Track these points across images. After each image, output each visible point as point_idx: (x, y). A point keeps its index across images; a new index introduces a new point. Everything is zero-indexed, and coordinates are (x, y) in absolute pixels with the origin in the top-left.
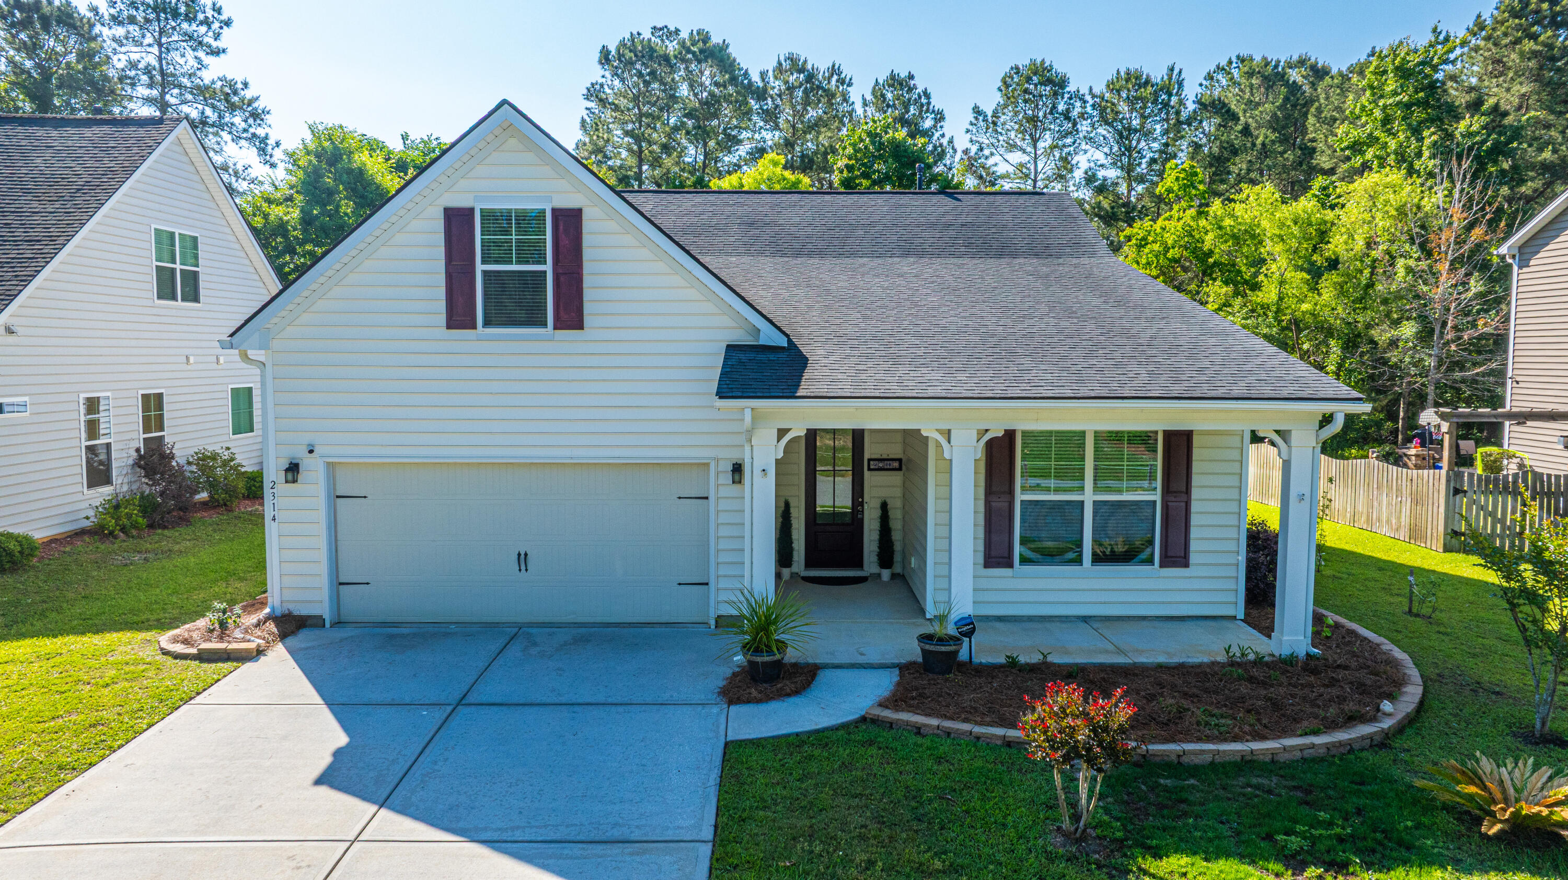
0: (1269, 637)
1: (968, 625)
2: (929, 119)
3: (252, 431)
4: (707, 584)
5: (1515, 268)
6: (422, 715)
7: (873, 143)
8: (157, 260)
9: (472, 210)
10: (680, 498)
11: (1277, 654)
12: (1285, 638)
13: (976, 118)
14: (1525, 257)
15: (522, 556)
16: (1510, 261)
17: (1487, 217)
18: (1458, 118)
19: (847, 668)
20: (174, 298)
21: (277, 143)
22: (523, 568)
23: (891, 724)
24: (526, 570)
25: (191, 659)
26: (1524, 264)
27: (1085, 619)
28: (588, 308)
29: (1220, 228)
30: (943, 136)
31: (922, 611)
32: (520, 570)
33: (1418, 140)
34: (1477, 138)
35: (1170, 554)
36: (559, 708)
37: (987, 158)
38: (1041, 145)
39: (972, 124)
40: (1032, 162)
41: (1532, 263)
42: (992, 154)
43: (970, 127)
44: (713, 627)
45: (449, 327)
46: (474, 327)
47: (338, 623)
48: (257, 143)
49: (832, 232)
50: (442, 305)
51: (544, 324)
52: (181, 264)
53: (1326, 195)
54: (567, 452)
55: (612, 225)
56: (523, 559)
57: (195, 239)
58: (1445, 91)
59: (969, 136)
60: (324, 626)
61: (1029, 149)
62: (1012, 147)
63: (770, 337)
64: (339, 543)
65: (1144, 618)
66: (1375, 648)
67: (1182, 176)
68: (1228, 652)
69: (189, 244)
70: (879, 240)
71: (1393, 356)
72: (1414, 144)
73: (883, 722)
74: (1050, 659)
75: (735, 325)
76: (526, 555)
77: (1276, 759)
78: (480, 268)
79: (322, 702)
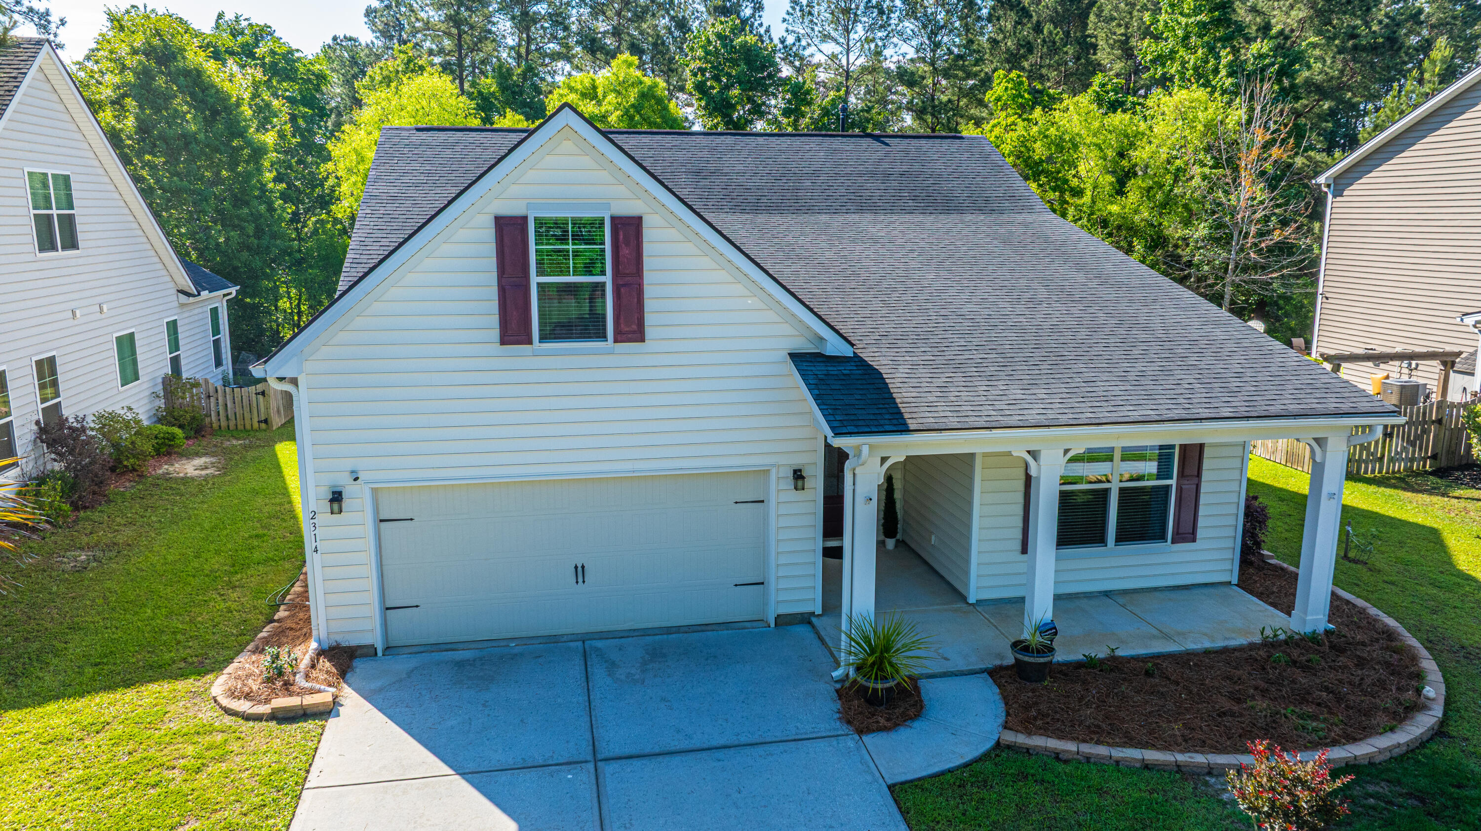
0: (1289, 615)
1: (1051, 629)
2: (749, 8)
3: (137, 379)
4: (762, 583)
5: (1330, 196)
6: (569, 780)
7: (725, 46)
8: (34, 209)
9: (525, 219)
10: (736, 503)
11: (1302, 633)
12: (1309, 618)
13: (794, 8)
14: (1341, 187)
15: (580, 569)
16: (1326, 190)
17: (1282, 136)
18: (1249, 40)
19: (941, 677)
20: (54, 248)
21: (61, 20)
22: (580, 580)
23: (1028, 749)
24: (584, 582)
25: (267, 720)
26: (1338, 193)
27: (1107, 594)
28: (650, 319)
29: (1046, 137)
30: (761, 25)
31: (964, 599)
32: (577, 582)
33: (1216, 59)
34: (1267, 61)
35: (1180, 531)
36: (699, 755)
37: (804, 48)
38: (852, 36)
39: (788, 13)
40: (844, 53)
41: (1345, 193)
42: (809, 45)
43: (787, 17)
44: (773, 625)
45: (503, 342)
46: (529, 342)
47: (388, 649)
48: (36, 19)
49: (780, 183)
50: (495, 320)
51: (603, 336)
52: (57, 209)
53: (1105, 92)
54: (628, 466)
55: (673, 234)
56: (580, 572)
57: (66, 179)
58: (1234, 10)
59: (785, 25)
60: (376, 654)
61: (842, 40)
62: (826, 37)
63: (835, 347)
64: (385, 568)
65: (1156, 589)
66: (1362, 612)
67: (1010, 86)
68: (1262, 634)
69: (61, 182)
70: (828, 193)
71: (1185, 253)
72: (1212, 62)
73: (1019, 748)
74: (1120, 653)
75: (797, 333)
76: (583, 567)
77: (1372, 761)
78: (535, 280)
79: (453, 773)
